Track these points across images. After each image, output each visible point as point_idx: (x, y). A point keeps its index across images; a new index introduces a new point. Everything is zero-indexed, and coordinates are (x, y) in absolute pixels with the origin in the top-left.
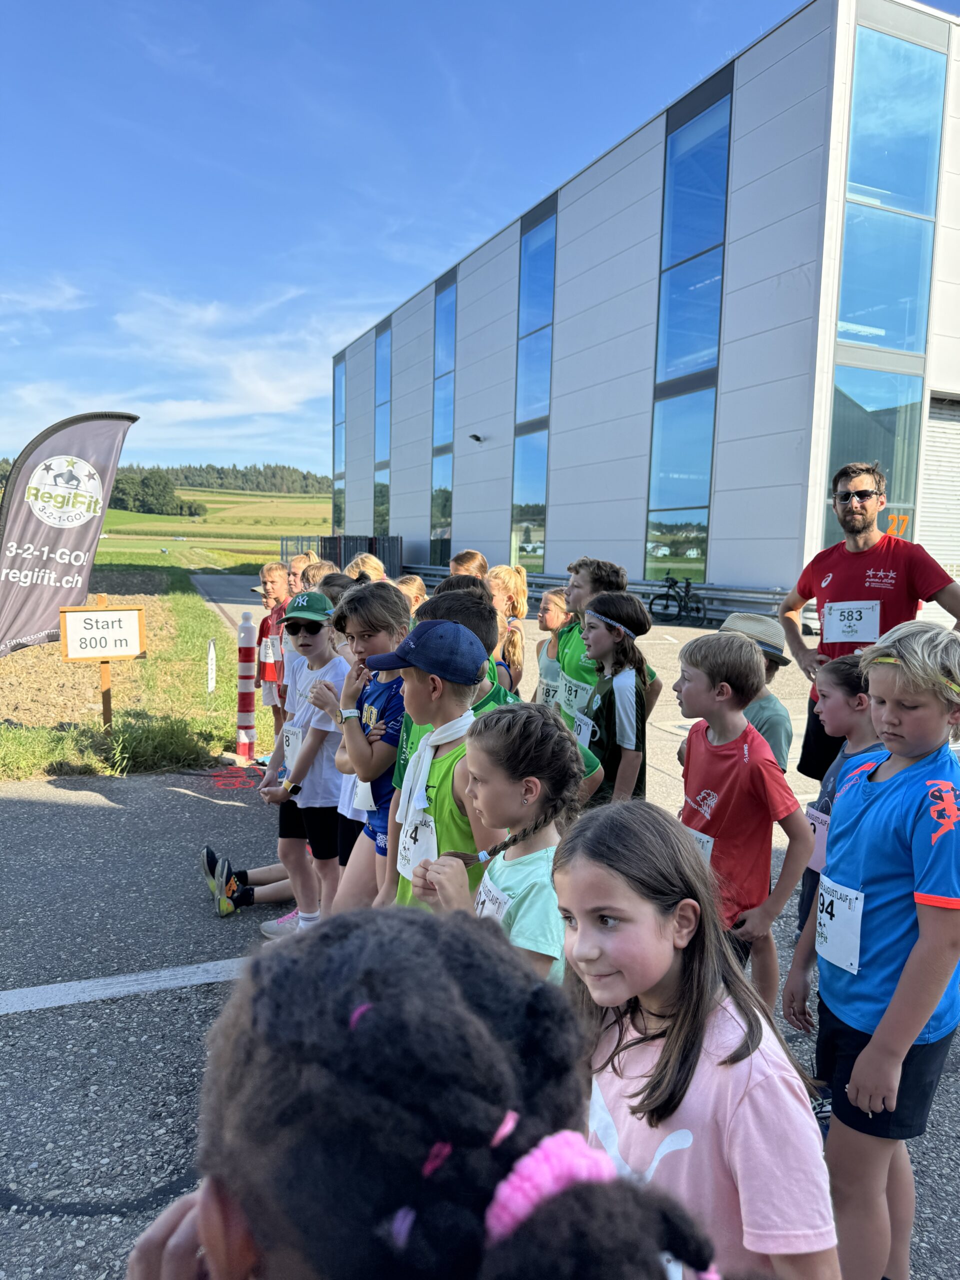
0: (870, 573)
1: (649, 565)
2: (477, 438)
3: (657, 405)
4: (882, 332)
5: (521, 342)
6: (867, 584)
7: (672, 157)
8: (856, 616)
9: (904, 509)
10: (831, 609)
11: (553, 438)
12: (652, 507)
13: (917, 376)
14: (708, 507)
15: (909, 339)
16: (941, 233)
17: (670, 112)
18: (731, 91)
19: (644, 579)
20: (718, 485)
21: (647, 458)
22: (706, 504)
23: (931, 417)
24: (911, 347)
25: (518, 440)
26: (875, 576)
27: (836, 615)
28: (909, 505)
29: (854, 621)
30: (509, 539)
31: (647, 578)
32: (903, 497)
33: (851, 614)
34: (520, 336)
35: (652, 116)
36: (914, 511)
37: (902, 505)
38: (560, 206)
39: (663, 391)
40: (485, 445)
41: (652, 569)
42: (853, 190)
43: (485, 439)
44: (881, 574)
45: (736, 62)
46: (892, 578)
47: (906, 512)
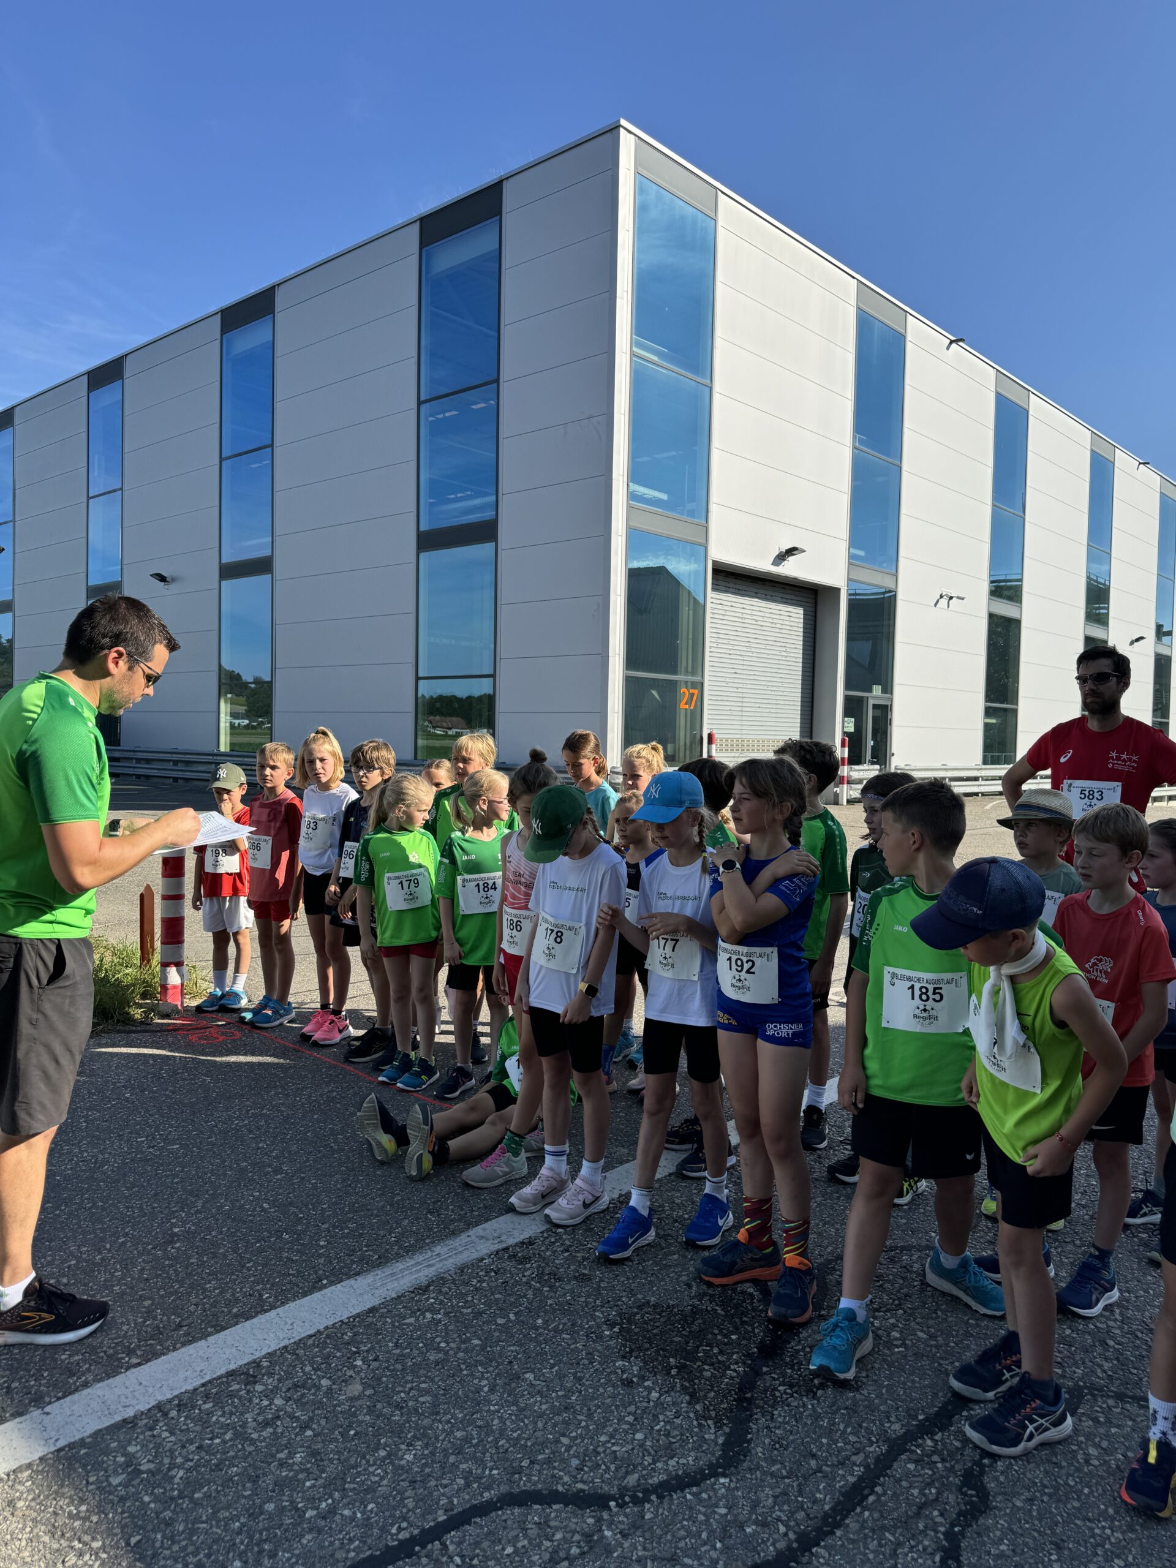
0: (1114, 754)
1: (420, 742)
2: (162, 578)
3: (422, 555)
4: (664, 497)
5: (224, 463)
6: (1110, 766)
7: (427, 273)
8: (1097, 795)
9: (692, 682)
10: (1070, 785)
11: (278, 585)
12: (421, 675)
13: (700, 545)
14: (493, 676)
15: (690, 506)
16: (717, 399)
17: (425, 222)
18: (500, 214)
19: (416, 758)
20: (504, 651)
21: (413, 616)
22: (492, 672)
23: (713, 589)
24: (692, 513)
25: (224, 583)
26: (1118, 758)
27: (1076, 792)
28: (697, 678)
29: (1095, 801)
30: (215, 709)
31: (419, 757)
32: (690, 670)
33: (1091, 793)
34: (224, 456)
35: (400, 221)
36: (702, 684)
37: (690, 678)
38: (279, 305)
39: (428, 541)
40: (173, 588)
41: (423, 747)
42: (639, 345)
43: (173, 580)
44: (1125, 756)
45: (505, 183)
46: (1134, 762)
47: (694, 685)
